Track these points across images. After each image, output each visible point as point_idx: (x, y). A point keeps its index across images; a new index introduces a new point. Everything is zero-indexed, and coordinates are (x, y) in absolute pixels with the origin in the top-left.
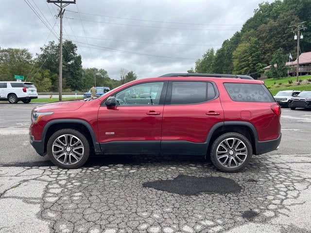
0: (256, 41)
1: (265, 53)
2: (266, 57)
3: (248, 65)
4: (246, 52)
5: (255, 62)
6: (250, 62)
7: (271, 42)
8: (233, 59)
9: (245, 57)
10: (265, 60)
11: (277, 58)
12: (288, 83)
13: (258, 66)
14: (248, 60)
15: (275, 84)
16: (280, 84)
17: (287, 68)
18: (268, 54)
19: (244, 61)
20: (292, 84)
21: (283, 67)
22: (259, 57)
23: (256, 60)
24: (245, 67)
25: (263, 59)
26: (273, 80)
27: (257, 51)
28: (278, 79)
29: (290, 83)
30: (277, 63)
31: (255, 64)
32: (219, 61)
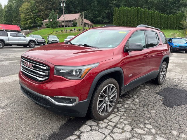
0: (34, 3)
1: (40, 12)
2: (41, 14)
3: (31, 18)
4: (28, 10)
5: (35, 17)
6: (32, 17)
7: (43, 5)
8: (20, 13)
9: (28, 13)
10: (41, 16)
11: (52, 16)
12: (61, 31)
13: (37, 19)
14: (31, 15)
15: (54, 31)
16: (57, 32)
17: (58, 23)
18: (43, 13)
19: (28, 15)
20: (63, 32)
21: (55, 21)
22: (37, 14)
23: (36, 16)
24: (29, 19)
25: (40, 15)
26: (51, 29)
27: (36, 10)
28: (54, 29)
29: (62, 31)
30: (52, 19)
31: (35, 18)
32: (8, 13)
